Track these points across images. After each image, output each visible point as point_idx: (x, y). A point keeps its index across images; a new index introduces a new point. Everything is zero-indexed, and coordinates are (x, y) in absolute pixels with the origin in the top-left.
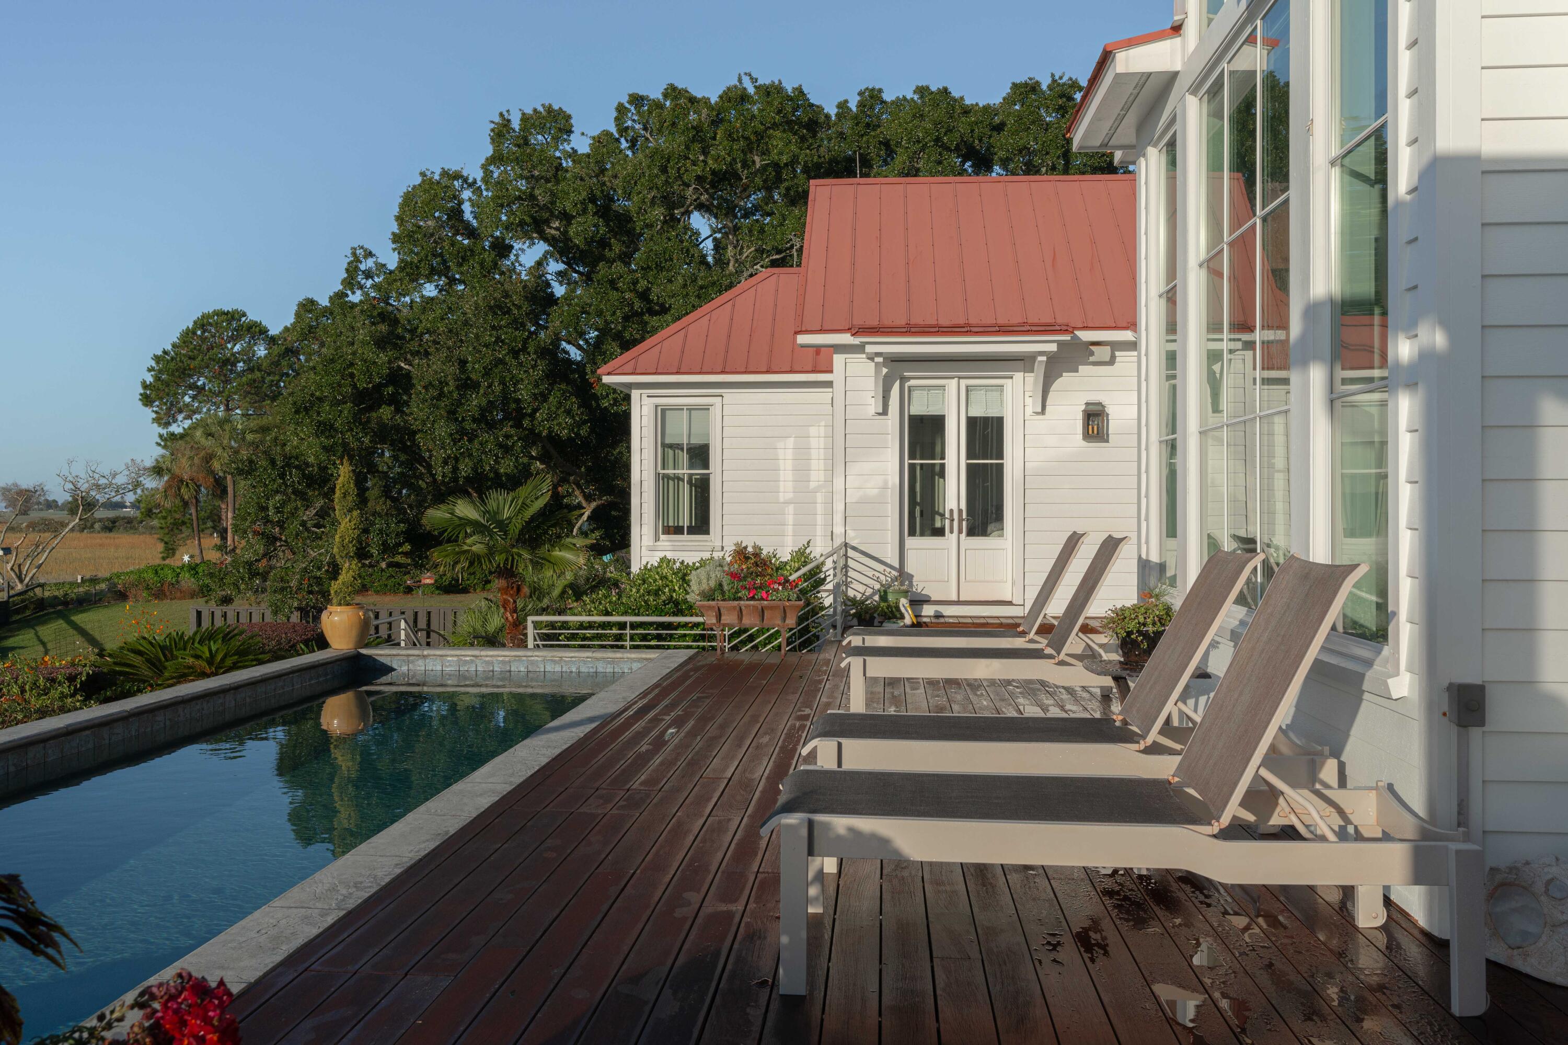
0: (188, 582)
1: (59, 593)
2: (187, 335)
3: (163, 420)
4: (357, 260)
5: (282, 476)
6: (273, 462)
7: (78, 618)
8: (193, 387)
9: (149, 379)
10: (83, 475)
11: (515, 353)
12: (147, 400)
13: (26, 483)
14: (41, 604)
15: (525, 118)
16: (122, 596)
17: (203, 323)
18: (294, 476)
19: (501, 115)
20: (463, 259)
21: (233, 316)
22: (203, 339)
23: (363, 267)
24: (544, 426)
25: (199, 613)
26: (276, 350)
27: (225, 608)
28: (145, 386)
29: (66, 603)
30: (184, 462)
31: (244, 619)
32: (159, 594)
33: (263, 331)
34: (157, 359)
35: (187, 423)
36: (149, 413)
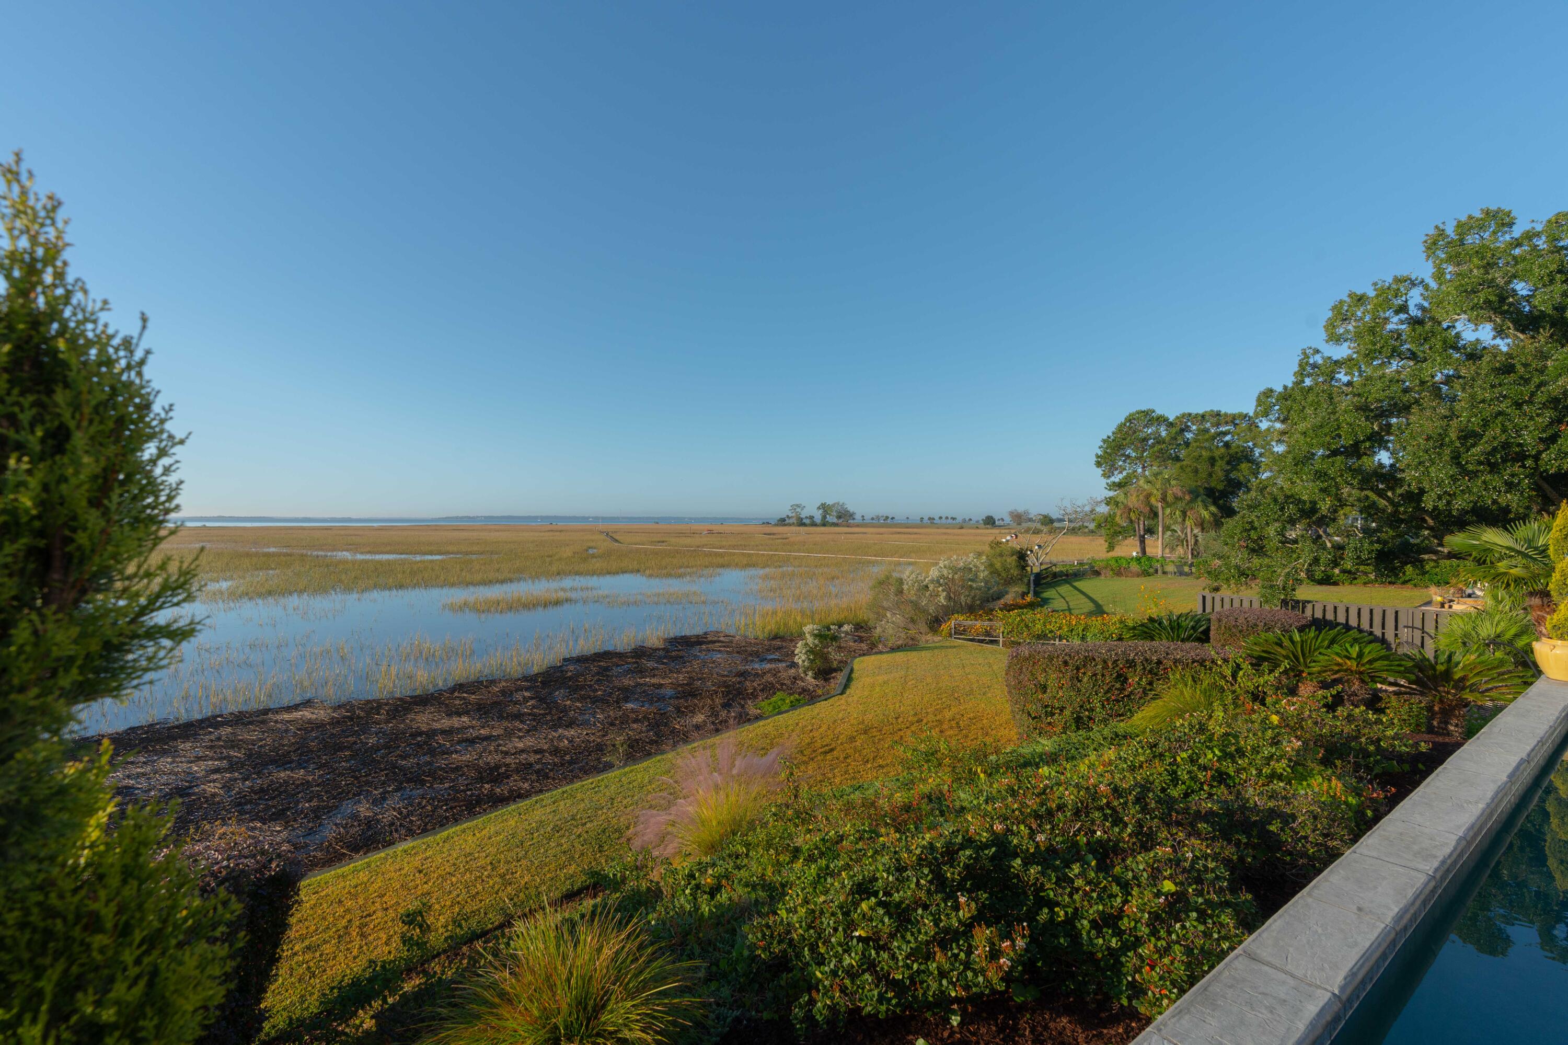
0: (1135, 567)
1: (1064, 570)
2: (1121, 427)
3: (1106, 475)
4: (1306, 356)
5: (1282, 509)
6: (1275, 500)
7: (1076, 584)
8: (1123, 455)
9: (1100, 453)
10: (1069, 506)
11: (1518, 405)
12: (1098, 464)
13: (1020, 509)
14: (1055, 575)
15: (1460, 225)
16: (1097, 573)
17: (1130, 419)
18: (1291, 509)
19: (1437, 227)
20: (1425, 340)
21: (1146, 413)
22: (1130, 428)
23: (1311, 361)
24: (1552, 465)
25: (1204, 597)
26: (1174, 430)
27: (1213, 595)
28: (1098, 456)
29: (1067, 575)
30: (1134, 498)
31: (1246, 604)
32: (1118, 573)
33: (1166, 420)
34: (1104, 441)
35: (1121, 476)
36: (1099, 471)
